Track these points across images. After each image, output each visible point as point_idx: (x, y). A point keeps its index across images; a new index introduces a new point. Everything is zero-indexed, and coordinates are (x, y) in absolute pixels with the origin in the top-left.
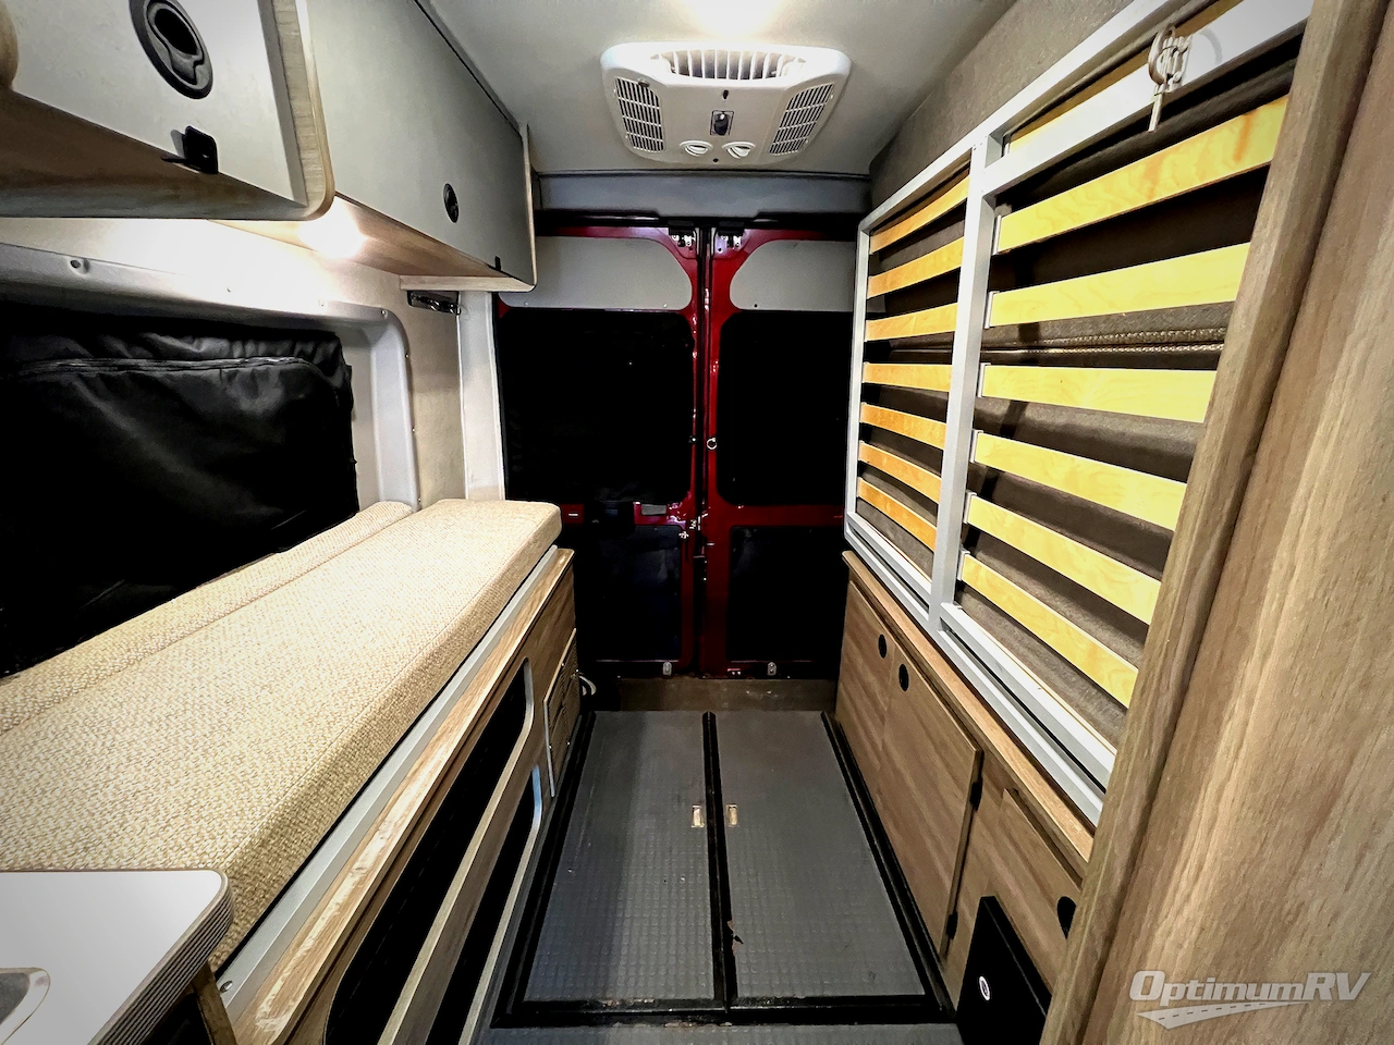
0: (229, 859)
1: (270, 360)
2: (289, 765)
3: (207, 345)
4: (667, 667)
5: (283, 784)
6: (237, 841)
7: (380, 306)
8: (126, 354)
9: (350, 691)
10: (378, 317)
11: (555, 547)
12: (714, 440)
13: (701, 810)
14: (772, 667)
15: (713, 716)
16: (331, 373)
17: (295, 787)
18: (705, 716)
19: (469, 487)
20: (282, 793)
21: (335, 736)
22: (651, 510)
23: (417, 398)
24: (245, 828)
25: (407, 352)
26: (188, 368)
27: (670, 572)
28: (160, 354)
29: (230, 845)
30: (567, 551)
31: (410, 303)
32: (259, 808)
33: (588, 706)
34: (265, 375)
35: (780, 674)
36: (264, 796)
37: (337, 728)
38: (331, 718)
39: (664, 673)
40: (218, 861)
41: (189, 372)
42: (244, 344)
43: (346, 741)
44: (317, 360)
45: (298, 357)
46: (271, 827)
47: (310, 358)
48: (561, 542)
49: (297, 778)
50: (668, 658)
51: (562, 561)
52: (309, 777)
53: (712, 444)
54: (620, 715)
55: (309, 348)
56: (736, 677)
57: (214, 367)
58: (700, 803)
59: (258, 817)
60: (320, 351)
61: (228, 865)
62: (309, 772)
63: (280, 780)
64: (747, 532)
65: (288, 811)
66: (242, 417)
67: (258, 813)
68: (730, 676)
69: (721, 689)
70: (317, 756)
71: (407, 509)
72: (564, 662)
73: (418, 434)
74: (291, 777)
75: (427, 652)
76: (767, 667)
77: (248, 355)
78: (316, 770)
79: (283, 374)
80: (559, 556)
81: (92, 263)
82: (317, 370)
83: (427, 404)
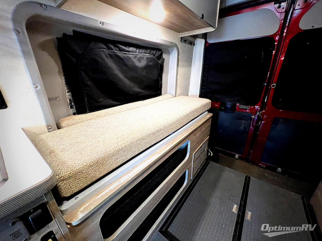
0: (79, 167)
1: (144, 54)
2: (106, 148)
3: (131, 49)
4: (237, 156)
5: (102, 152)
6: (83, 163)
7: (172, 41)
8: (114, 49)
9: (131, 133)
10: (172, 45)
11: (207, 112)
12: (275, 84)
13: (237, 207)
14: (279, 169)
15: (250, 178)
16: (159, 60)
17: (104, 154)
18: (246, 176)
19: (190, 94)
20: (100, 154)
21: (121, 144)
22: (242, 107)
23: (179, 68)
24: (87, 160)
25: (178, 55)
26: (126, 54)
27: (245, 128)
28: (121, 50)
29: (81, 163)
30: (211, 114)
31: (181, 42)
32: (93, 156)
33: (209, 158)
34: (143, 58)
35: (283, 173)
36: (96, 154)
37: (122, 142)
38: (122, 139)
39: (236, 157)
40: (76, 166)
41: (126, 55)
42: (139, 50)
43: (123, 146)
44: (156, 56)
45: (152, 54)
46: (94, 163)
47: (154, 55)
48: (209, 111)
49: (106, 152)
50: (238, 154)
51: (208, 116)
52: (109, 153)
53: (273, 86)
54: (218, 165)
55: (154, 52)
56: (263, 167)
57: (132, 54)
58: (237, 204)
59: (91, 159)
60: (157, 53)
61: (78, 169)
62: (110, 151)
63: (102, 151)
64: (281, 120)
65: (100, 160)
66: (136, 67)
67: (92, 158)
68: (260, 166)
69: (255, 169)
70: (113, 148)
71: (172, 96)
72: (203, 145)
73: (178, 78)
74: (104, 151)
75: (156, 129)
76: (277, 169)
77: (140, 53)
78: (112, 151)
79: (147, 58)
80: (208, 115)
81: (104, 23)
82: (155, 58)
83: (182, 70)
